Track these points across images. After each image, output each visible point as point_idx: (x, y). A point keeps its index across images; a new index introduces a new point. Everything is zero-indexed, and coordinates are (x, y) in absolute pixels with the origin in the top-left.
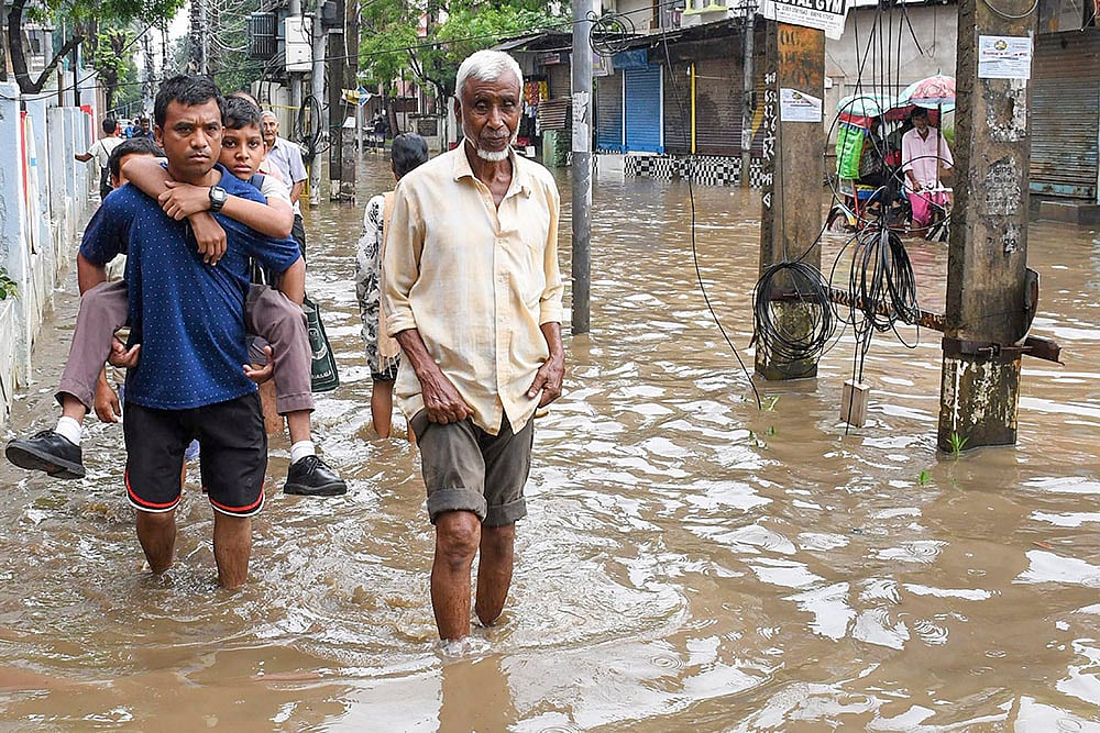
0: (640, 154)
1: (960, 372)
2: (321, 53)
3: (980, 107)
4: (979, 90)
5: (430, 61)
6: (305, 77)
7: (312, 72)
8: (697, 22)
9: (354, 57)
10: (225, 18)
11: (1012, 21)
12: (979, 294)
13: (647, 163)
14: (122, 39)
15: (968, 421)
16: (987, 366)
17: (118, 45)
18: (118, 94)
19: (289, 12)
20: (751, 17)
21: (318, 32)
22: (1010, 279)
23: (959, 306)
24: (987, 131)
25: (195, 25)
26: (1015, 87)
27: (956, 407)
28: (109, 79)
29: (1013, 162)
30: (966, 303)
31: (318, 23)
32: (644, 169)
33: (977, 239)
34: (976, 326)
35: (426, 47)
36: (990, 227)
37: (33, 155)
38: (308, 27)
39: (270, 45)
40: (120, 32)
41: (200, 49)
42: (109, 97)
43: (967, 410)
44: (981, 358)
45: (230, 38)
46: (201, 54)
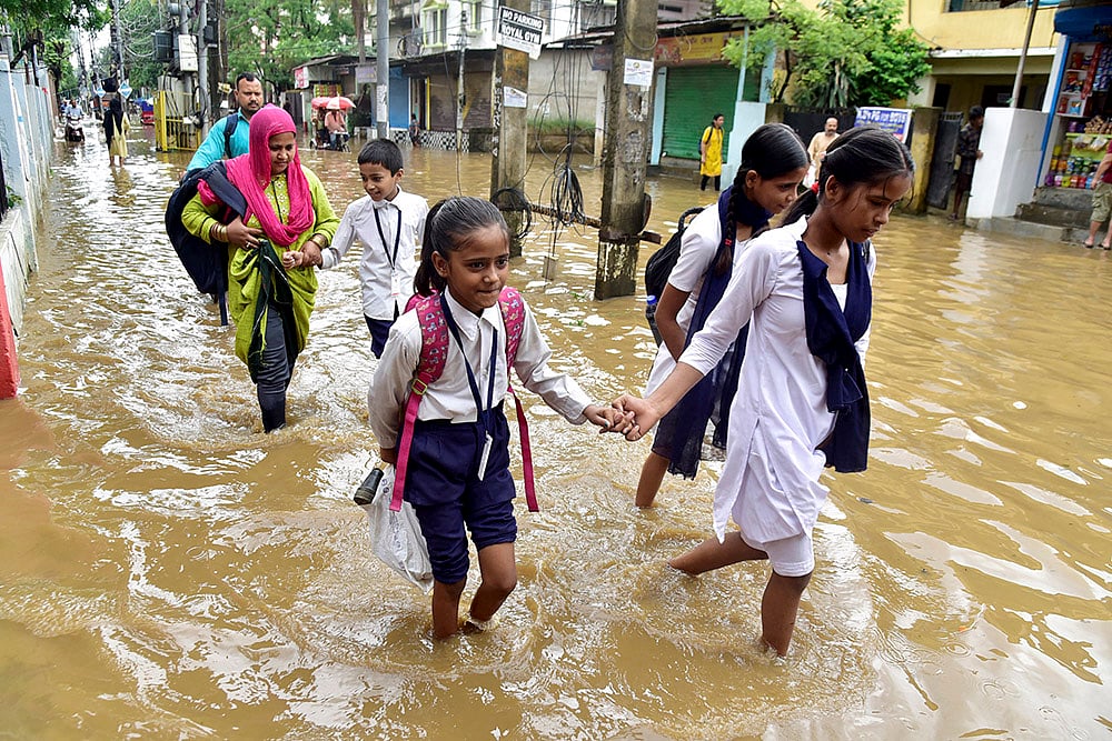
0: (398, 129)
1: (609, 249)
2: (205, 60)
3: (623, 100)
4: (624, 90)
5: (268, 70)
6: (195, 74)
7: (198, 72)
8: (430, 52)
9: (225, 63)
10: (134, 35)
11: (644, 52)
12: (619, 206)
13: (401, 135)
14: (63, 46)
15: (612, 277)
16: (623, 246)
17: (60, 49)
18: (63, 83)
19: (180, 30)
20: (463, 50)
21: (202, 44)
22: (635, 199)
23: (609, 213)
24: (627, 114)
25: (114, 39)
26: (643, 90)
27: (606, 269)
28: (56, 72)
29: (640, 133)
30: (613, 212)
31: (201, 40)
32: (400, 138)
33: (619, 176)
34: (617, 224)
35: (266, 60)
36: (627, 169)
37: (20, 114)
38: (195, 41)
39: (169, 53)
40: (60, 40)
41: (118, 55)
42: (57, 84)
43: (611, 271)
44: (619, 242)
45: (137, 48)
46: (119, 58)
